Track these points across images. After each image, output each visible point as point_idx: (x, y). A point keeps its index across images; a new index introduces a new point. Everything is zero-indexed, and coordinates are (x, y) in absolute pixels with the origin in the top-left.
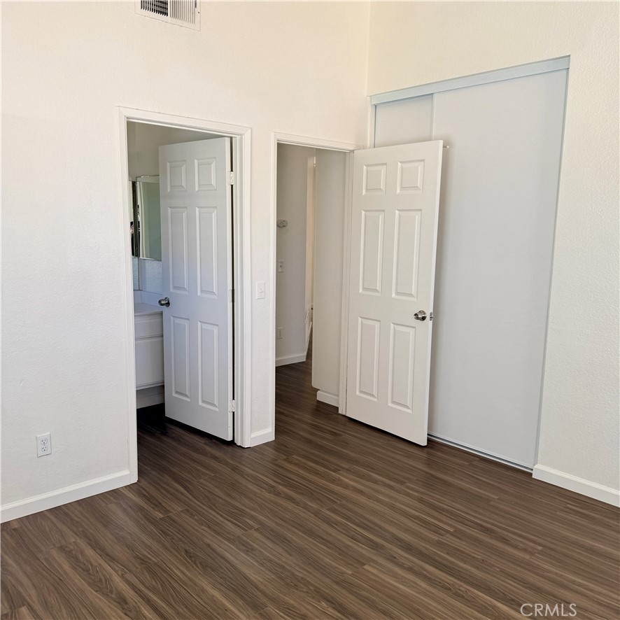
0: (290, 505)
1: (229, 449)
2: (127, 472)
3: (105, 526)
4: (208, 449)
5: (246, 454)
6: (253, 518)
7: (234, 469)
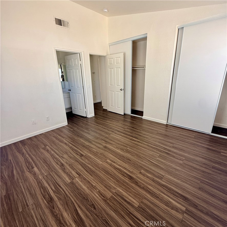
0: (97, 127)
1: (86, 118)
2: (65, 123)
3: (62, 132)
4: (81, 118)
5: (89, 119)
6: (90, 129)
7: (87, 121)
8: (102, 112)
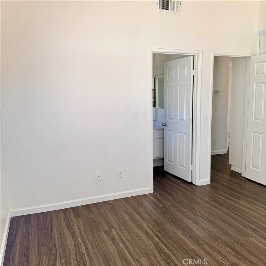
0: (216, 210)
1: (190, 186)
2: (149, 188)
4: (181, 184)
5: (197, 188)
6: (199, 212)
7: (192, 193)
8: (227, 177)
